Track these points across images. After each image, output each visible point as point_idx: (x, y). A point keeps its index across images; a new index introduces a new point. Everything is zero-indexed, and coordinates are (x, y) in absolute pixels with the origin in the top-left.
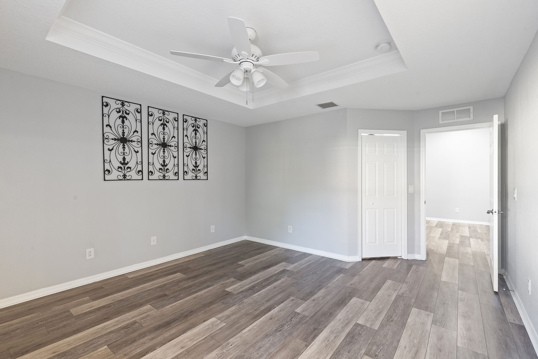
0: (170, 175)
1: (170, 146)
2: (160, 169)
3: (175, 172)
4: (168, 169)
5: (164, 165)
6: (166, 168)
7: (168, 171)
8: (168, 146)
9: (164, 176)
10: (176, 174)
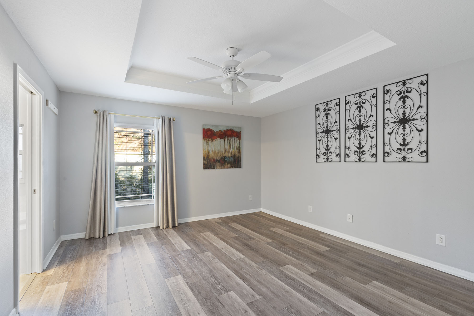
0: (367, 157)
1: (367, 127)
2: (356, 151)
3: (372, 153)
4: (364, 151)
5: (360, 147)
6: (362, 150)
7: (364, 153)
8: (365, 127)
9: (360, 159)
10: (374, 155)
